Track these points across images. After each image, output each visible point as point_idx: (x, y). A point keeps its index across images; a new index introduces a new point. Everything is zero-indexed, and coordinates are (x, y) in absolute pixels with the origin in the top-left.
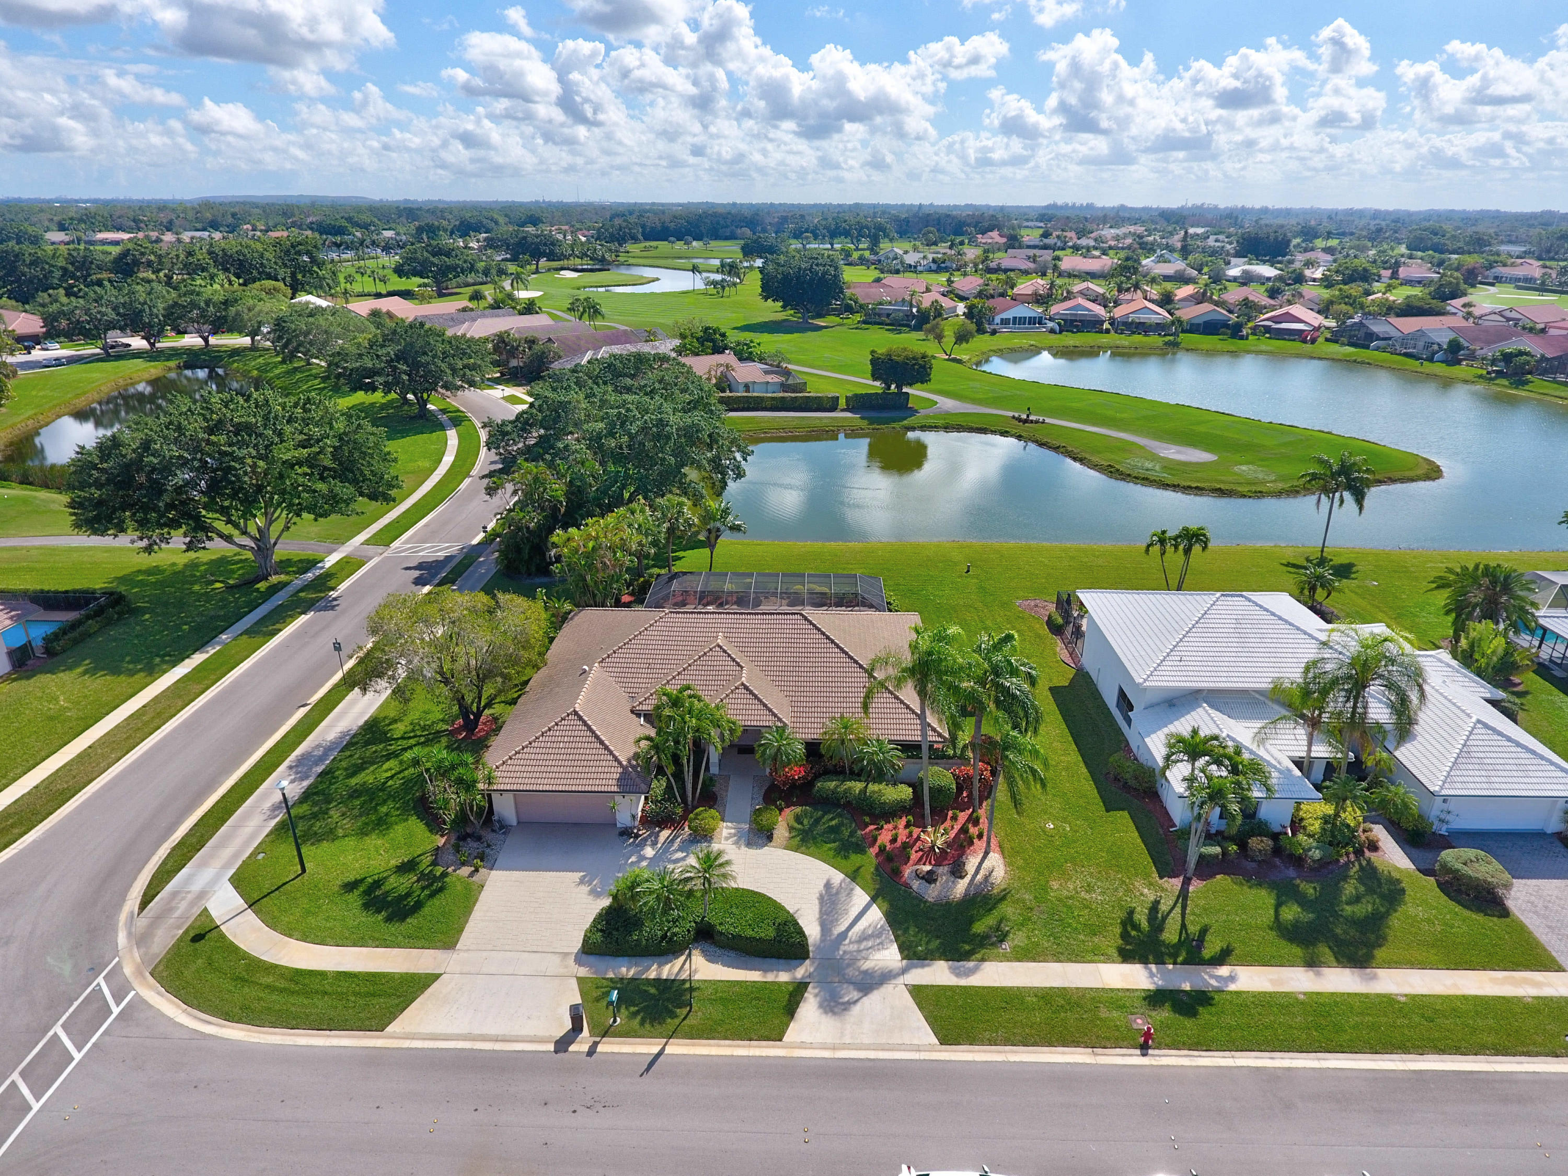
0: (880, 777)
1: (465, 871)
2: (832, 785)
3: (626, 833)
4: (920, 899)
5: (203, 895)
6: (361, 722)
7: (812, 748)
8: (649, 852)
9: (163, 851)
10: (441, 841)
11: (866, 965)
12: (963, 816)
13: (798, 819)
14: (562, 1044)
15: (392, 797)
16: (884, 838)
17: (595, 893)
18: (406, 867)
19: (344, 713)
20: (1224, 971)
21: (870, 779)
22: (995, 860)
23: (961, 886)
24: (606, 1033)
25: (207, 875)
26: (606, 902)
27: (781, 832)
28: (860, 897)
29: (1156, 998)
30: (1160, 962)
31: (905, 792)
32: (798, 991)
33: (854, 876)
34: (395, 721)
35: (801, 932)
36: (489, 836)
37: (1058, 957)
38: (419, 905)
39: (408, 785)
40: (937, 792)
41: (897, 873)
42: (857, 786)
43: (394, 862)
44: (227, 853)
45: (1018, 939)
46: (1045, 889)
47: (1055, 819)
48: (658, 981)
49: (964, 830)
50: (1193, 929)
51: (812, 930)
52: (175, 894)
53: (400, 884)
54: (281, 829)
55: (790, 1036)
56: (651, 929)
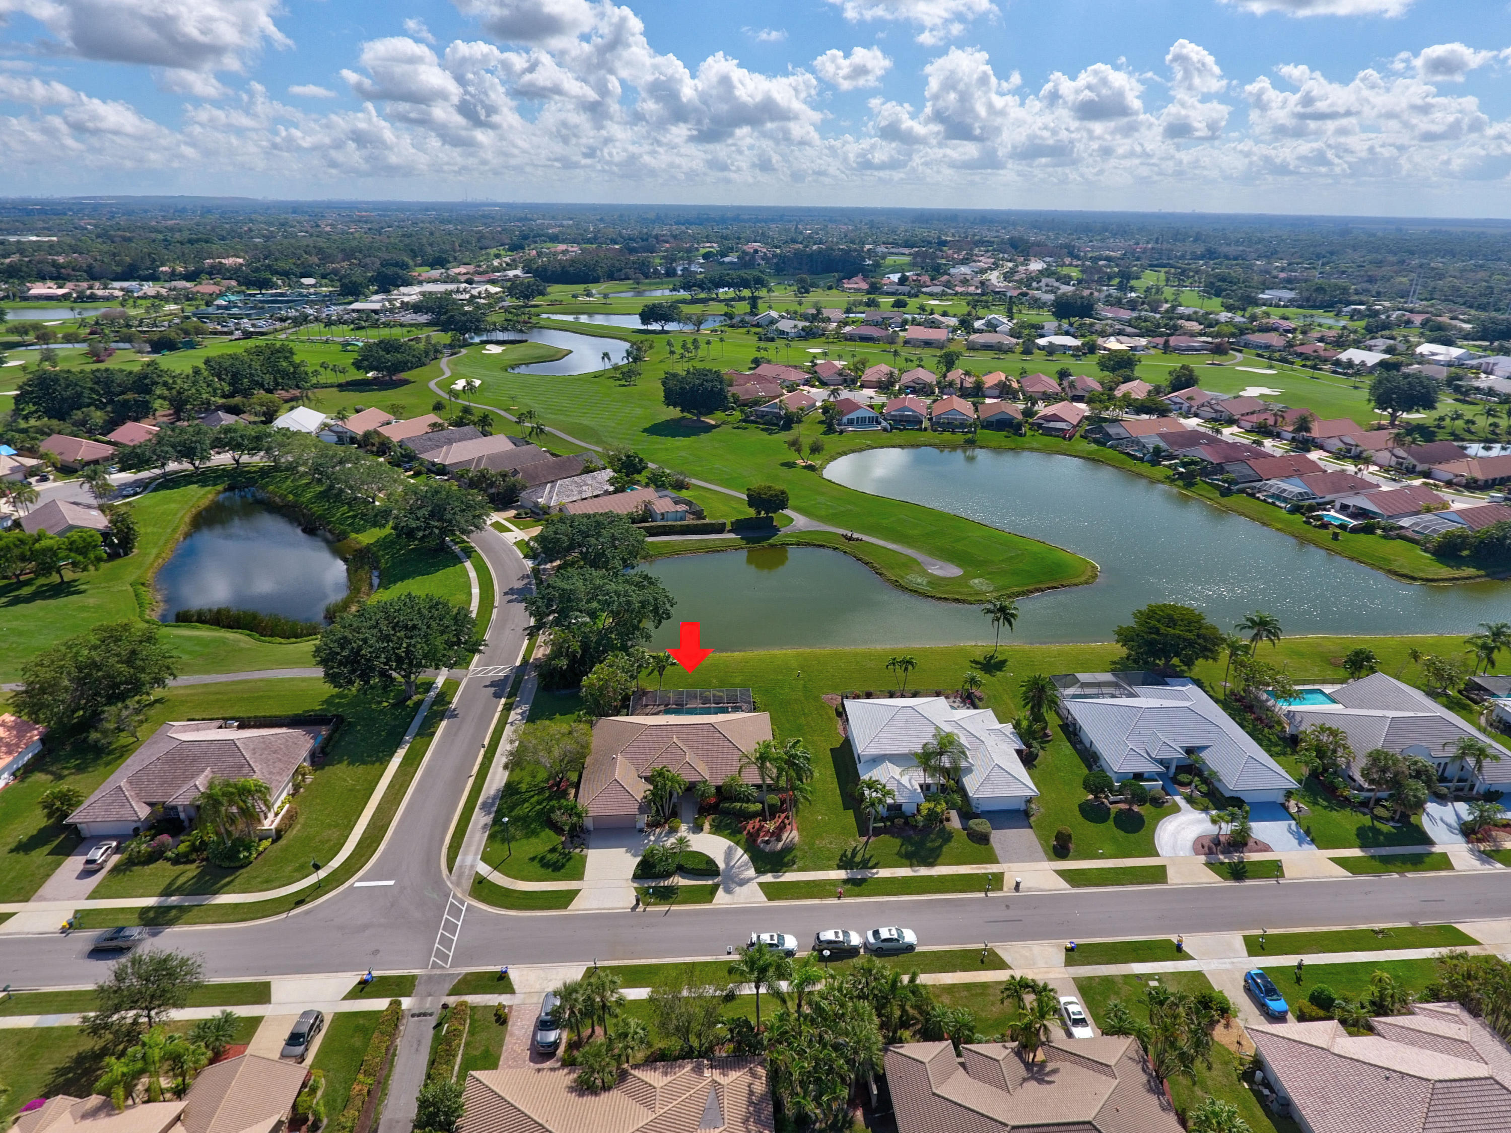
0: (748, 801)
1: (578, 850)
2: (727, 805)
3: (641, 831)
4: (763, 851)
5: (472, 866)
6: (503, 784)
7: (718, 788)
8: (652, 838)
9: (444, 850)
10: (563, 839)
11: (742, 877)
12: (783, 816)
13: (713, 820)
14: (634, 909)
15: (533, 821)
16: (750, 827)
17: (635, 856)
18: (553, 850)
19: (492, 780)
20: (875, 871)
21: (742, 801)
22: (795, 833)
23: (780, 845)
24: (648, 904)
25: (469, 860)
26: (639, 859)
27: (707, 826)
28: (740, 851)
29: (846, 882)
30: (851, 869)
31: (759, 806)
32: (715, 888)
33: (737, 843)
34: (519, 783)
35: (717, 866)
36: (583, 836)
37: (814, 870)
38: (563, 866)
39: (540, 813)
40: (771, 806)
41: (755, 841)
42: (738, 805)
43: (547, 849)
44: (473, 848)
45: (800, 863)
46: (813, 844)
47: (822, 814)
48: (664, 887)
49: (783, 822)
50: (867, 856)
51: (722, 865)
52: (461, 867)
53: (554, 857)
54: (491, 837)
55: (714, 901)
56: (659, 868)
